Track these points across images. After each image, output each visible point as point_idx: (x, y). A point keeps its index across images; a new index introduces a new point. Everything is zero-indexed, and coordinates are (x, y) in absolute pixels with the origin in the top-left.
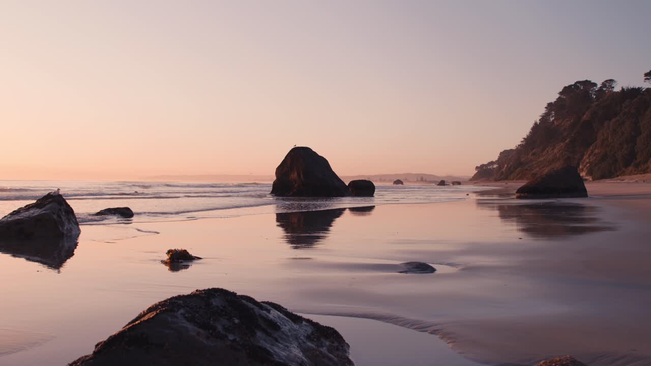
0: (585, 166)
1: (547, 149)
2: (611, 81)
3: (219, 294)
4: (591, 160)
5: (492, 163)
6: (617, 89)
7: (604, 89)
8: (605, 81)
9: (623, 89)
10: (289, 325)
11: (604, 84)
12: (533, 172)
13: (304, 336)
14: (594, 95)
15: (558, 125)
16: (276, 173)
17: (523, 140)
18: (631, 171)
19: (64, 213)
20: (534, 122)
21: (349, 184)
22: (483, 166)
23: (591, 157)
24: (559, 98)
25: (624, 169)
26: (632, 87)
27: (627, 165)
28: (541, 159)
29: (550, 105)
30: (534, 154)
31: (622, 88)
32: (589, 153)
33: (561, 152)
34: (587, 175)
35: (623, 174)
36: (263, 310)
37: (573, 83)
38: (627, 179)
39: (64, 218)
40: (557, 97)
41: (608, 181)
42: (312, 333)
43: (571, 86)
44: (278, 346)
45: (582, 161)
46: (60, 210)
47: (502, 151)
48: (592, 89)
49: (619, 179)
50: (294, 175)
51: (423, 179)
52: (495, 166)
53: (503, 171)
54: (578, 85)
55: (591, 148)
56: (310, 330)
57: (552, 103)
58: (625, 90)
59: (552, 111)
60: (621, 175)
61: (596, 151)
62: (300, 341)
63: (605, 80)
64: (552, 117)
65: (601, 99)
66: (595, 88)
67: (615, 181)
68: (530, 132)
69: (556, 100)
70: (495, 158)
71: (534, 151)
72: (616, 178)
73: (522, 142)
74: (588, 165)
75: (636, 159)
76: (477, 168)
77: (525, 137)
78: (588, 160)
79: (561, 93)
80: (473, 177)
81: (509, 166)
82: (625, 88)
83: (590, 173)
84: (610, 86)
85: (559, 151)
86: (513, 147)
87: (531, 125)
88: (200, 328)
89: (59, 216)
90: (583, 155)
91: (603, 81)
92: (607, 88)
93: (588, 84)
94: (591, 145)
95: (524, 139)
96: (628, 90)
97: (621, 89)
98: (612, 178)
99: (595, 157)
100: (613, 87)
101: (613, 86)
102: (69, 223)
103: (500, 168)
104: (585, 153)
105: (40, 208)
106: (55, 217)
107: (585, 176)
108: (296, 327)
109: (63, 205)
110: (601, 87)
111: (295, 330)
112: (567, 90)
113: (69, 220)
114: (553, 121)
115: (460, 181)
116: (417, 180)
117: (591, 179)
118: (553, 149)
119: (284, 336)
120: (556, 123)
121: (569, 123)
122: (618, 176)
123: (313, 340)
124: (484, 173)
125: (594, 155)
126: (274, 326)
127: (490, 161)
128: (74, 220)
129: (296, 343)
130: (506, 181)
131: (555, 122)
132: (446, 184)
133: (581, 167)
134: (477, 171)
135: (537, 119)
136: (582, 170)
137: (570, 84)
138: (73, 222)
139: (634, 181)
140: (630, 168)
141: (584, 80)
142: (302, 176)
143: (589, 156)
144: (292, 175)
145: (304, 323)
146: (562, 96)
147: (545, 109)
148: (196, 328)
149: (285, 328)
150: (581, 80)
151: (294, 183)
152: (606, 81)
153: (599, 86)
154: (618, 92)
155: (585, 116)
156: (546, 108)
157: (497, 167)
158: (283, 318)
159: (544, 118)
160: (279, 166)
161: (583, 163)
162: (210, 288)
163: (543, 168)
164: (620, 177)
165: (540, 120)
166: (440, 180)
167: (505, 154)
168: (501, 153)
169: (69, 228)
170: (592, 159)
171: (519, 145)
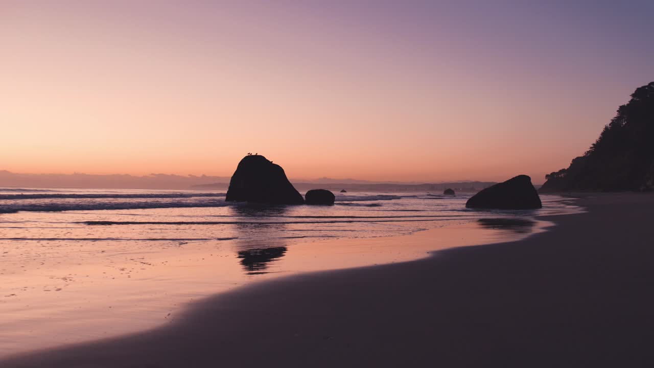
5: (563, 171)
17: (592, 146)
22: (553, 174)
24: (632, 100)
29: (622, 108)
40: (630, 100)
43: (645, 87)
54: (652, 86)
57: (624, 106)
59: (624, 114)
64: (625, 121)
68: (600, 138)
69: (628, 103)
73: (591, 148)
76: (547, 176)
77: (595, 142)
79: (633, 95)
87: (602, 130)
95: (594, 145)
112: (640, 92)
124: (554, 182)
127: (561, 169)
134: (547, 180)
137: (643, 85)
146: (635, 99)
147: (617, 113)
156: (618, 111)
159: (616, 122)
168: (573, 160)
171: (588, 152)
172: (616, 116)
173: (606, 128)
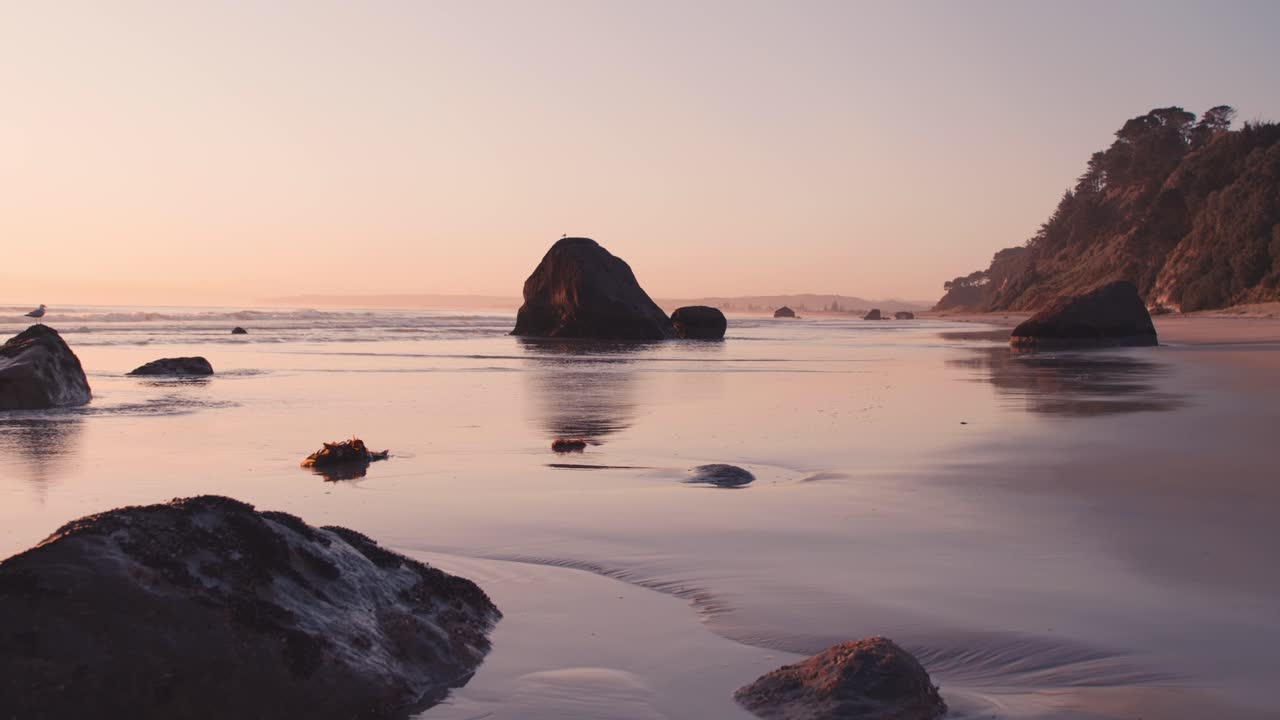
0: (1167, 282)
1: (1092, 247)
2: (1224, 109)
3: (214, 506)
4: (1179, 272)
5: (977, 275)
6: (1236, 126)
7: (1210, 126)
8: (1211, 110)
9: (1247, 127)
10: (363, 570)
11: (1209, 117)
12: (1060, 294)
13: (394, 592)
14: (1189, 137)
15: (1114, 198)
16: (525, 291)
17: (1042, 228)
18: (1260, 296)
19: (58, 367)
20: (1064, 193)
21: (674, 315)
22: (959, 280)
23: (1179, 265)
24: (1117, 142)
25: (1245, 289)
26: (1266, 122)
27: (1251, 283)
28: (1078, 268)
29: (1098, 157)
30: (1062, 258)
31: (1246, 123)
32: (1175, 256)
33: (1118, 253)
34: (1170, 300)
35: (1243, 300)
36: (311, 540)
37: (1146, 113)
38: (1251, 309)
39: (58, 377)
40: (1113, 142)
41: (1213, 314)
42: (414, 588)
43: (1142, 118)
44: (319, 606)
45: (1162, 272)
46: (50, 360)
47: (998, 251)
48: (1185, 125)
49: (1235, 311)
50: (560, 297)
51: (836, 307)
52: (984, 281)
53: (999, 293)
54: (1156, 116)
55: (1180, 246)
56: (411, 580)
57: (1102, 153)
58: (1252, 128)
59: (1102, 169)
60: (1239, 302)
61: (1191, 253)
62: (380, 600)
63: (1211, 107)
64: (1102, 182)
65: (1202, 147)
66: (1190, 123)
67: (1226, 315)
68: (1057, 214)
69: (1110, 147)
70: (984, 265)
71: (1063, 251)
72: (1230, 308)
73: (1039, 232)
74: (1172, 282)
75: (1271, 270)
76: (947, 284)
77: (1047, 222)
78: (1172, 272)
79: (1121, 133)
80: (940, 303)
81: (1013, 281)
82: (1252, 123)
83: (1176, 297)
84: (1222, 120)
85: (1116, 252)
86: (1022, 243)
87: (1059, 198)
88: (144, 564)
89: (48, 373)
90: (1164, 260)
91: (1207, 110)
92: (1216, 123)
93: (1176, 115)
94: (1180, 240)
95: (1044, 226)
96: (1258, 127)
97: (1243, 126)
98: (1222, 308)
99: (1187, 265)
100: (1228, 123)
101: (1228, 120)
102: (70, 386)
103: (992, 286)
104: (1167, 256)
105: (11, 357)
106: (40, 374)
107: (1166, 304)
108: (379, 573)
109: (58, 351)
110: (1203, 121)
111: (375, 580)
112: (1133, 127)
113: (70, 381)
114: (1104, 190)
115: (913, 310)
116: (826, 309)
117: (1178, 310)
118: (1102, 248)
119: (345, 590)
120: (1110, 195)
121: (1136, 193)
122: (1232, 305)
123: (413, 601)
124: (961, 296)
125: (1186, 262)
126: (326, 570)
127: (974, 271)
128: (80, 380)
129: (371, 606)
130: (1006, 313)
131: (1108, 192)
132: (882, 316)
133: (1158, 285)
134: (947, 292)
135: (1072, 185)
136: (1161, 291)
137: (1140, 115)
138: (78, 383)
139: (1265, 315)
140: (1259, 288)
141: (1169, 106)
142: (576, 298)
143: (1176, 262)
144: (557, 296)
145: (404, 567)
146: (1123, 140)
147: (1089, 166)
148: (137, 564)
149: (351, 576)
150: (1163, 107)
151: (560, 312)
152: (1215, 109)
153: (1199, 119)
154: (1237, 132)
155: (1169, 180)
156: (1089, 163)
157: (988, 283)
158: (354, 557)
159: (1086, 184)
160: (530, 278)
161: (1162, 276)
162: (202, 495)
163: (1080, 285)
164: (1236, 307)
165: (1077, 188)
166: (869, 310)
167: (1005, 257)
168: (997, 256)
169: (69, 397)
170: (1182, 268)
171: (1033, 239)
172: (1085, 173)
173: (1068, 195)
